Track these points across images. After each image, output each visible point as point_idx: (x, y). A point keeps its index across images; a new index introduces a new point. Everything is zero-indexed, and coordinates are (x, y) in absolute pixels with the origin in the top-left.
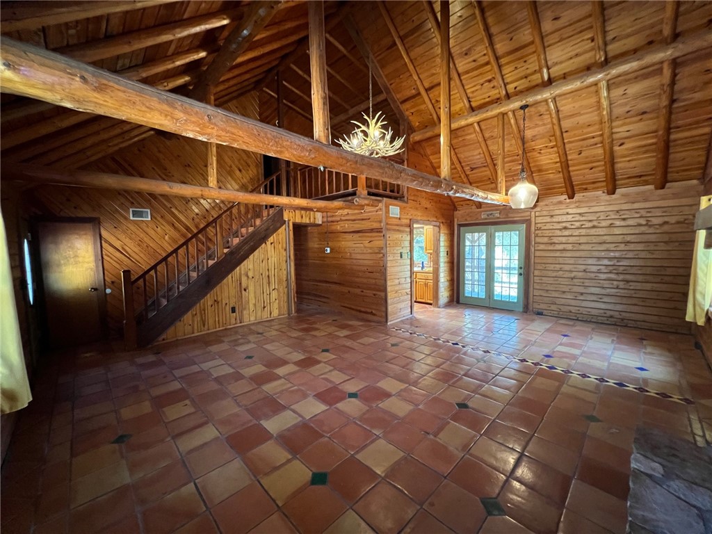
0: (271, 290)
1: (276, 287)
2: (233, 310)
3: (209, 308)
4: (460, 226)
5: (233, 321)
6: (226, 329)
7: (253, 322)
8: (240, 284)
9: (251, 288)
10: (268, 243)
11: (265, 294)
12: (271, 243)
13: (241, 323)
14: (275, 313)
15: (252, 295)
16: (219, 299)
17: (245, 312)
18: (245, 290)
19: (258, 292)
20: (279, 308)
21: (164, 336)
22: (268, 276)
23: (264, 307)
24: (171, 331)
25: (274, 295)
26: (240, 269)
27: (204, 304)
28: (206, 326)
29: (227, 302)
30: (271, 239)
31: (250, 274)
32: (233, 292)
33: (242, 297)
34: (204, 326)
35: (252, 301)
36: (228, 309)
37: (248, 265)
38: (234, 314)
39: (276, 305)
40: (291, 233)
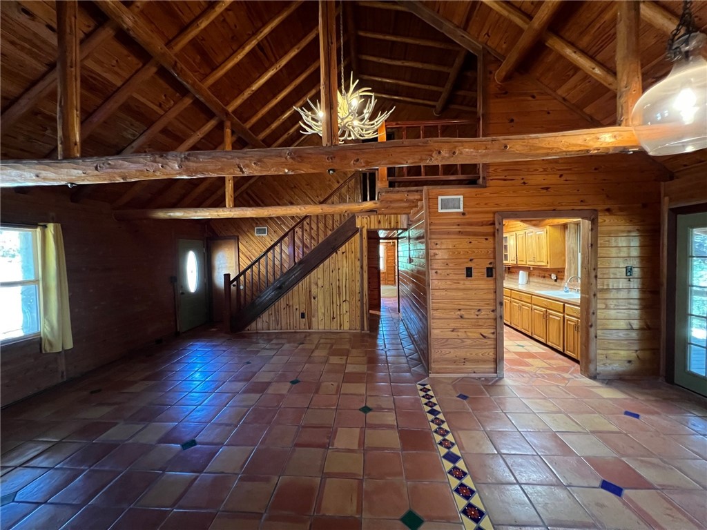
0: (342, 301)
1: (348, 299)
2: (303, 316)
3: (282, 310)
4: (675, 212)
5: (303, 326)
6: (295, 332)
7: (321, 331)
8: (310, 291)
9: (320, 297)
10: (339, 252)
11: (335, 305)
12: (343, 253)
13: (309, 329)
14: (346, 326)
15: (321, 304)
16: (291, 303)
17: (313, 319)
18: (314, 298)
19: (327, 301)
20: (350, 321)
21: (249, 327)
22: (339, 287)
23: (334, 318)
24: (253, 325)
25: (345, 307)
26: (310, 278)
27: (278, 307)
28: (279, 326)
29: (297, 307)
30: (343, 249)
31: (320, 283)
32: (303, 298)
33: (311, 304)
34: (278, 325)
35: (321, 311)
36: (298, 315)
37: (318, 274)
38: (304, 319)
39: (346, 318)
40: (365, 241)
